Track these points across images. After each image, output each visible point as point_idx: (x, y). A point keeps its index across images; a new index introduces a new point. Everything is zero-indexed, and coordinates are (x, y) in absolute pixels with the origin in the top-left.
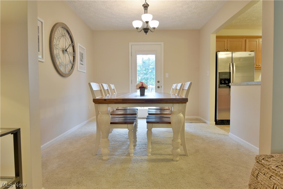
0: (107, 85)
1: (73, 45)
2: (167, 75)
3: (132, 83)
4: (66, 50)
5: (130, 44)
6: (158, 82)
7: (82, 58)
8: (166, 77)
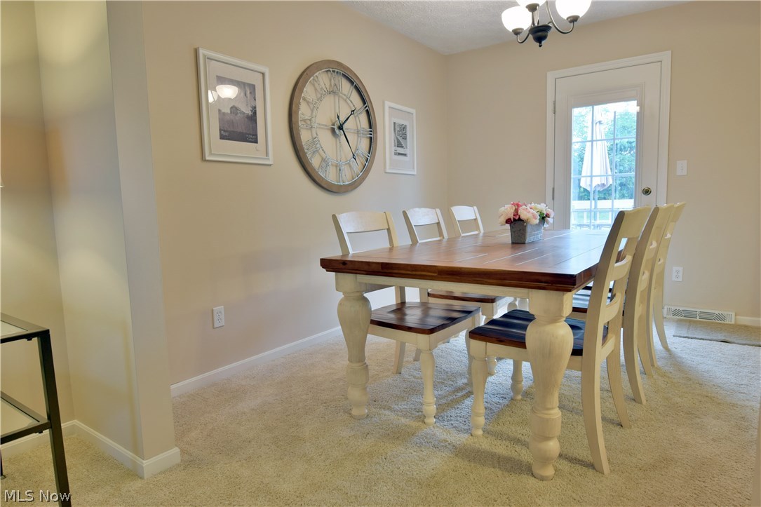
0: (438, 210)
1: (367, 110)
2: (682, 168)
3: (553, 199)
4: (341, 128)
5: (551, 76)
6: (647, 192)
7: (400, 139)
8: (679, 173)
